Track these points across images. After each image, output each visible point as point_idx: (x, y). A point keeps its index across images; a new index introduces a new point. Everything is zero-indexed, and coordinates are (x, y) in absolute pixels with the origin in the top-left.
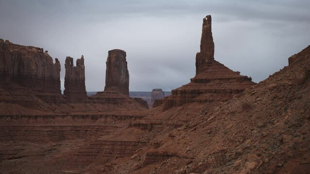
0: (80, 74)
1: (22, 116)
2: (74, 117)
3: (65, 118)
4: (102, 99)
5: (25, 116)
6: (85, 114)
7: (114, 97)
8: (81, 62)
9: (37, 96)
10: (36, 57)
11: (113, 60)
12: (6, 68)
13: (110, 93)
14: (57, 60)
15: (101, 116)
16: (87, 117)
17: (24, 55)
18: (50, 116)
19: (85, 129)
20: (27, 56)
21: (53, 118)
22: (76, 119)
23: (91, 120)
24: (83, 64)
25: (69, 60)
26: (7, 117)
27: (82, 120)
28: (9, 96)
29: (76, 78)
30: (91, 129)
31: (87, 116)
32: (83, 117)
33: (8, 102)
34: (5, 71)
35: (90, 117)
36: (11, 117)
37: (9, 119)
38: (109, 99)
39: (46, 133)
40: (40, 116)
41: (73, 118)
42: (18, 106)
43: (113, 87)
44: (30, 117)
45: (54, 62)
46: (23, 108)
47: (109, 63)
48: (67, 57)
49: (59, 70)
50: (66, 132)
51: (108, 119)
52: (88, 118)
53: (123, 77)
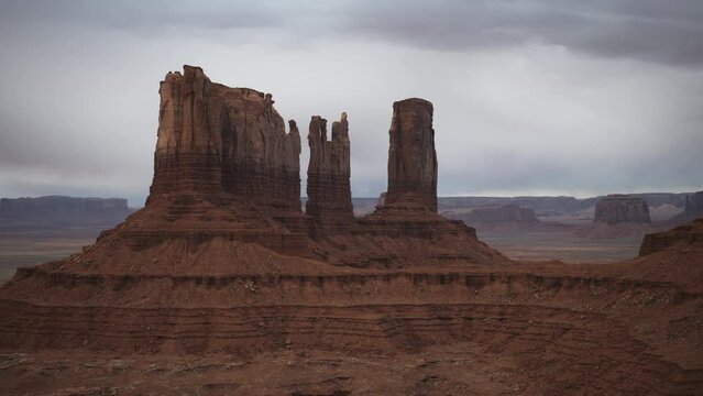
0: (342, 161)
1: (281, 277)
2: (417, 278)
3: (394, 283)
4: (392, 224)
5: (290, 278)
6: (445, 271)
7: (421, 219)
8: (342, 128)
9: (278, 219)
10: (261, 118)
11: (408, 125)
12: (211, 144)
13: (406, 208)
14: (293, 124)
15: (493, 278)
16: (451, 280)
17: (236, 111)
18: (353, 277)
19: (463, 314)
20: (242, 114)
21: (363, 282)
22: (424, 283)
23: (466, 288)
24: (347, 135)
25: (318, 124)
26: (244, 279)
27: (439, 287)
28: (232, 221)
29: (332, 171)
30: (480, 315)
31: (453, 277)
32: (442, 279)
33: (232, 239)
34: (209, 154)
35: (463, 281)
36: (255, 279)
37: (249, 284)
38: (407, 223)
39: (377, 328)
40: (330, 278)
41: (415, 283)
42: (262, 249)
43: (409, 194)
44: (303, 279)
45: (287, 130)
46: (274, 253)
47: (397, 134)
48: (313, 117)
49: (298, 150)
50: (420, 322)
51: (517, 286)
52: (454, 283)
53: (429, 167)
